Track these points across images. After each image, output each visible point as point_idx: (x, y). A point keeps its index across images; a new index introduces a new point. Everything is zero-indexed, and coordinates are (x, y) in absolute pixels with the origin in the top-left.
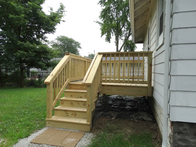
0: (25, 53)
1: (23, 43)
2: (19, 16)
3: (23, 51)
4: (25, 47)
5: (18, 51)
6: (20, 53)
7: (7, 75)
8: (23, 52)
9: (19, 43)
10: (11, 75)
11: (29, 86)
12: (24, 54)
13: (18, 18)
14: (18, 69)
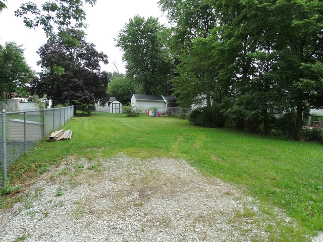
0: (313, 82)
1: (309, 65)
2: (309, 19)
3: (309, 78)
4: (313, 72)
5: (300, 79)
6: (302, 82)
7: (274, 118)
8: (308, 80)
9: (302, 65)
10: (281, 119)
11: (309, 139)
12: (309, 84)
13: (306, 22)
14: (294, 110)
